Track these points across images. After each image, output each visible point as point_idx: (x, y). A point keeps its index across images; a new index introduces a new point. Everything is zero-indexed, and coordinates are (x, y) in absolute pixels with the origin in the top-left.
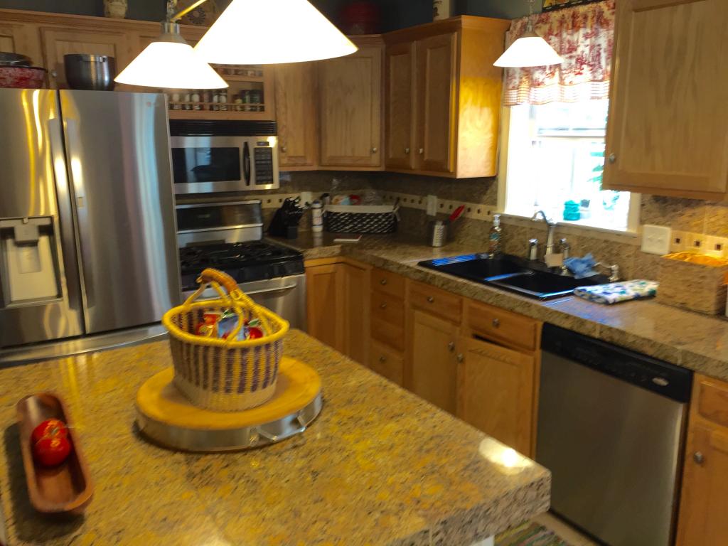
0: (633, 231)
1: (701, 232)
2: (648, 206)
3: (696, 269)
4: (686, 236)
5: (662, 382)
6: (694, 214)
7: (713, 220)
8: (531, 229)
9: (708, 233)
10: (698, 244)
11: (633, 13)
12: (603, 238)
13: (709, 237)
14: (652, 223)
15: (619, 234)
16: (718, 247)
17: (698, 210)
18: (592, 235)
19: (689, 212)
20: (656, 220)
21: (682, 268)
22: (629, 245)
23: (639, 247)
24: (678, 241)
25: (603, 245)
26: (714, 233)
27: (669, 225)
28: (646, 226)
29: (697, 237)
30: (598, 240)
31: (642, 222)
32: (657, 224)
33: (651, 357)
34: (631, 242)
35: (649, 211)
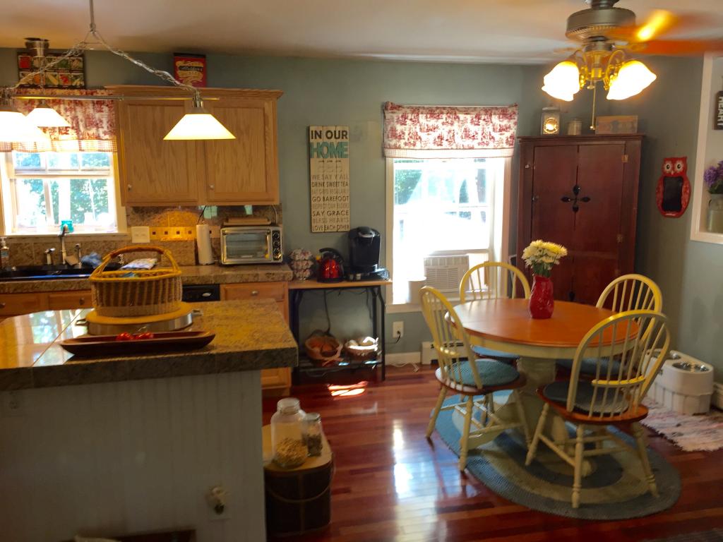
0: (124, 232)
1: (167, 226)
2: (132, 216)
3: (182, 244)
4: (158, 230)
5: (207, 294)
6: (161, 217)
7: (173, 218)
8: (35, 243)
9: (171, 226)
10: (166, 233)
11: (128, 106)
12: (103, 239)
13: (172, 228)
14: (137, 225)
15: (114, 235)
16: (178, 233)
17: (164, 215)
18: (93, 239)
19: (158, 216)
20: (139, 223)
21: (174, 244)
22: (122, 241)
23: (131, 241)
24: (154, 233)
25: (104, 244)
26: (175, 226)
27: (148, 225)
28: (133, 228)
29: (166, 229)
30: (98, 242)
31: (129, 226)
32: (140, 225)
33: (199, 285)
34: (123, 239)
35: (132, 219)
